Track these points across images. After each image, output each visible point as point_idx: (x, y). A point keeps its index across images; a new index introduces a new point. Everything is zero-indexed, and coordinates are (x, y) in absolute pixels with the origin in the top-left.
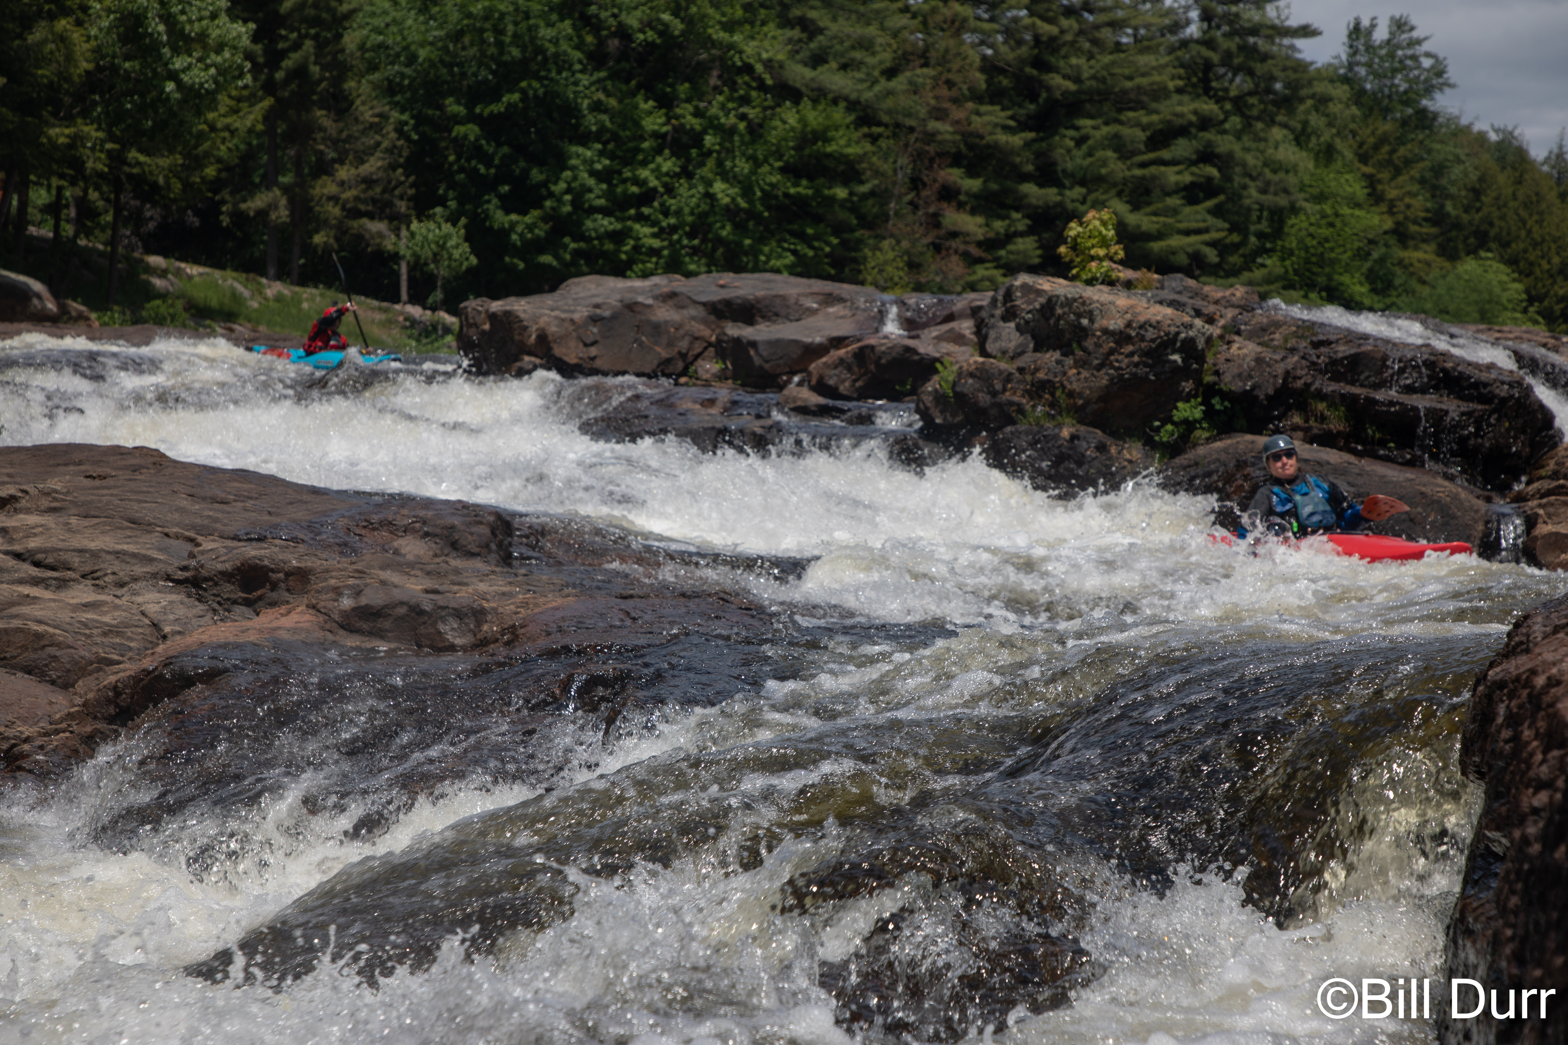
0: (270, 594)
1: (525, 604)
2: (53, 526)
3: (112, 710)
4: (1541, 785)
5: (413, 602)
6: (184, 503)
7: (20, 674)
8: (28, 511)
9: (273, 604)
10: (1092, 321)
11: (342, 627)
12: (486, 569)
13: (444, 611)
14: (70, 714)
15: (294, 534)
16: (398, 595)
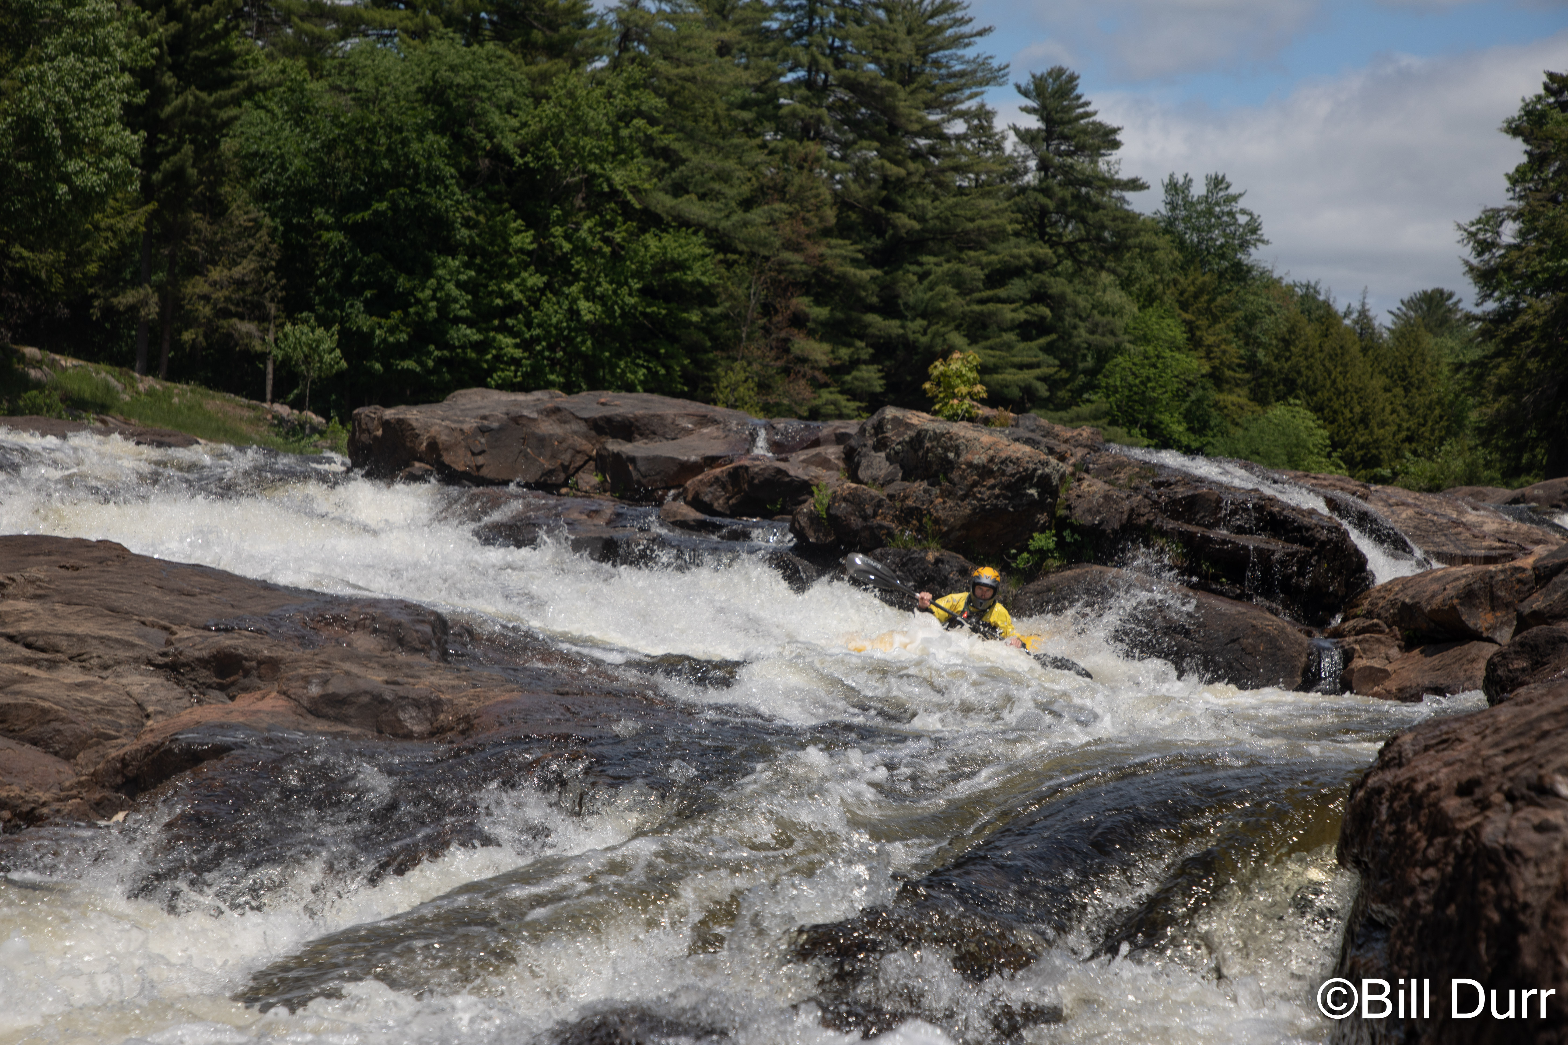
0: (242, 680)
1: (477, 697)
2: (41, 611)
3: (119, 780)
4: (1427, 864)
5: (375, 691)
6: (156, 594)
7: (28, 746)
8: (15, 597)
9: (246, 689)
10: (958, 455)
11: (310, 712)
12: (431, 664)
13: (403, 701)
14: (79, 783)
15: (258, 626)
16: (362, 685)
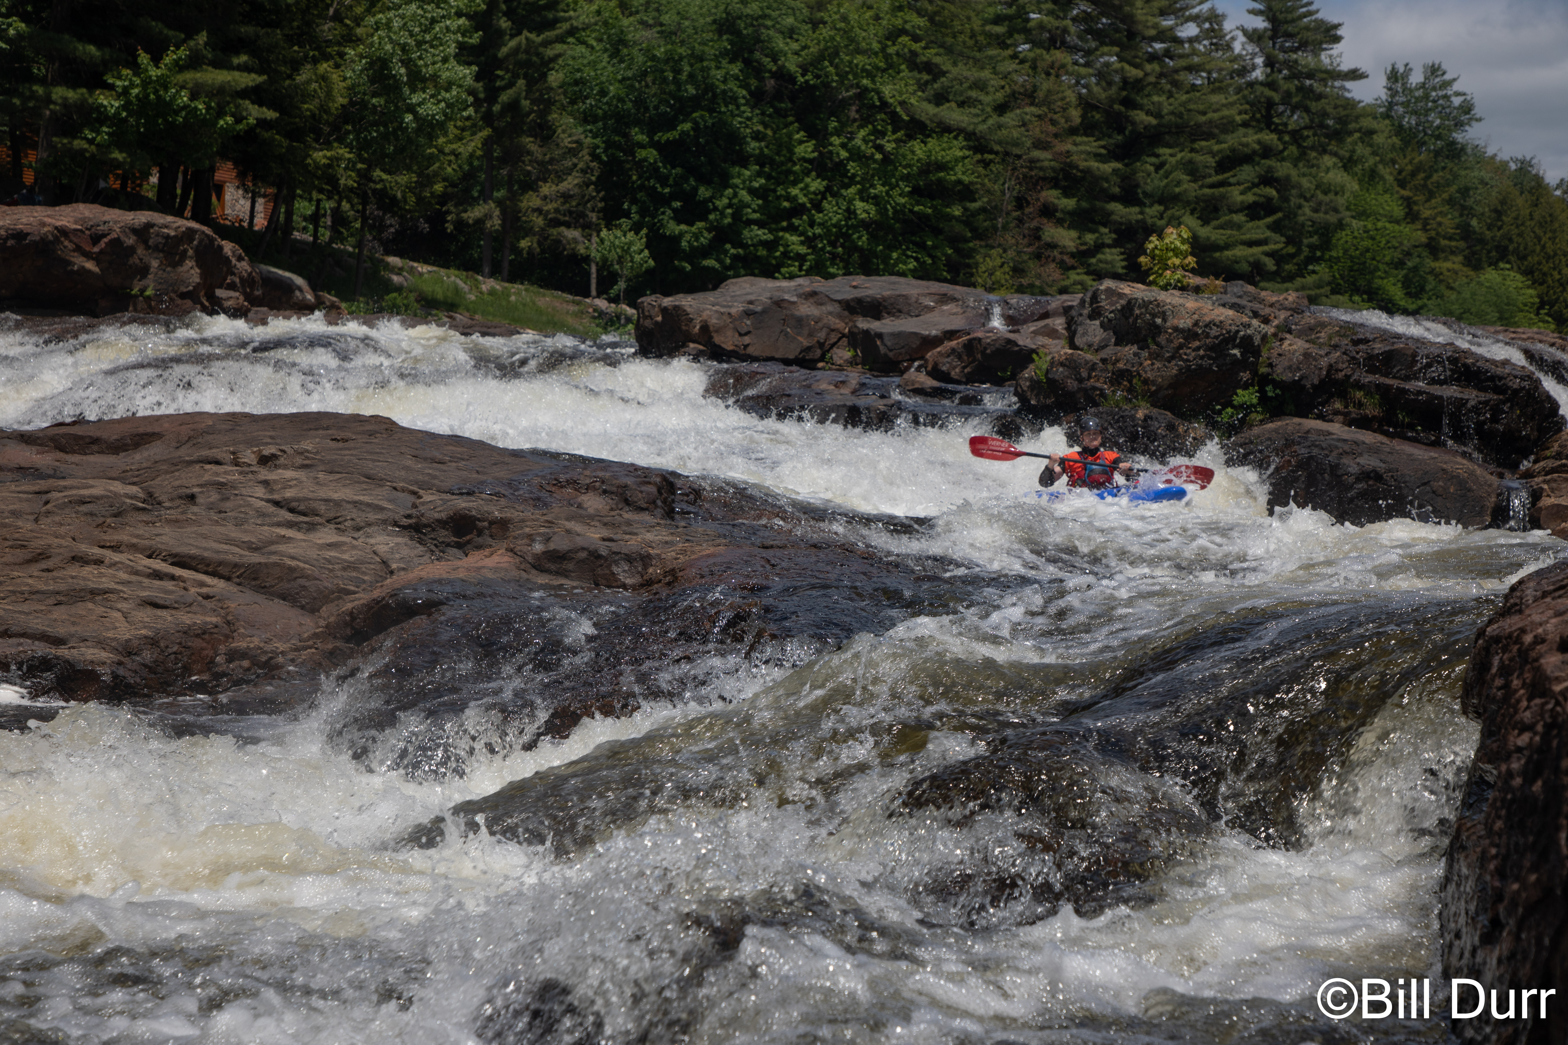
0: (476, 539)
1: (684, 552)
2: (305, 479)
3: (348, 631)
4: (1525, 728)
5: (592, 548)
6: (409, 462)
7: (276, 600)
8: (285, 467)
9: (479, 547)
10: (1165, 320)
11: (534, 567)
12: (653, 521)
13: (617, 556)
14: (316, 634)
15: (497, 489)
16: (580, 542)
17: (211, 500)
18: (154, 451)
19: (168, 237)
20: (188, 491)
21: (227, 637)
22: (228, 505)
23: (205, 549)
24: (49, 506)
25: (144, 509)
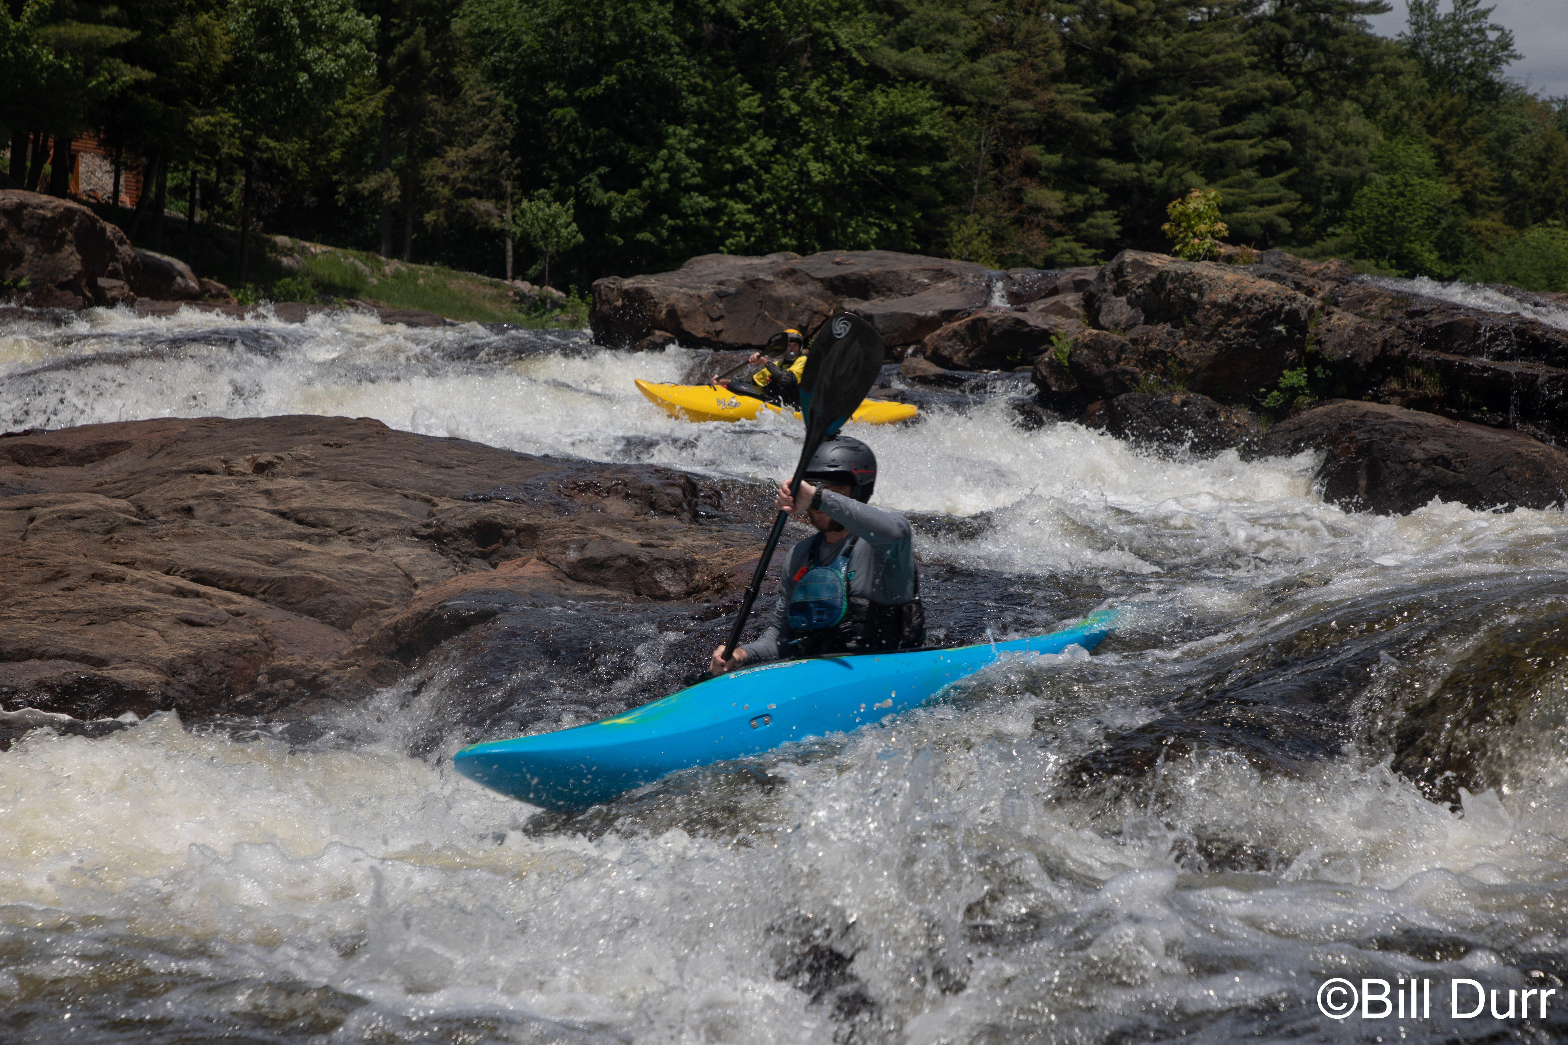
0: (503, 548)
1: (730, 557)
2: (309, 488)
3: (393, 647)
5: (631, 554)
6: (416, 468)
7: (305, 617)
8: (284, 475)
9: (507, 557)
10: (1201, 295)
11: (569, 576)
12: (684, 526)
13: (659, 563)
14: (356, 651)
15: (515, 495)
16: (618, 548)
17: (211, 512)
18: (123, 462)
19: (43, 219)
20: (184, 504)
21: (267, 655)
22: (230, 517)
23: (225, 564)
24: (36, 523)
25: (138, 524)
